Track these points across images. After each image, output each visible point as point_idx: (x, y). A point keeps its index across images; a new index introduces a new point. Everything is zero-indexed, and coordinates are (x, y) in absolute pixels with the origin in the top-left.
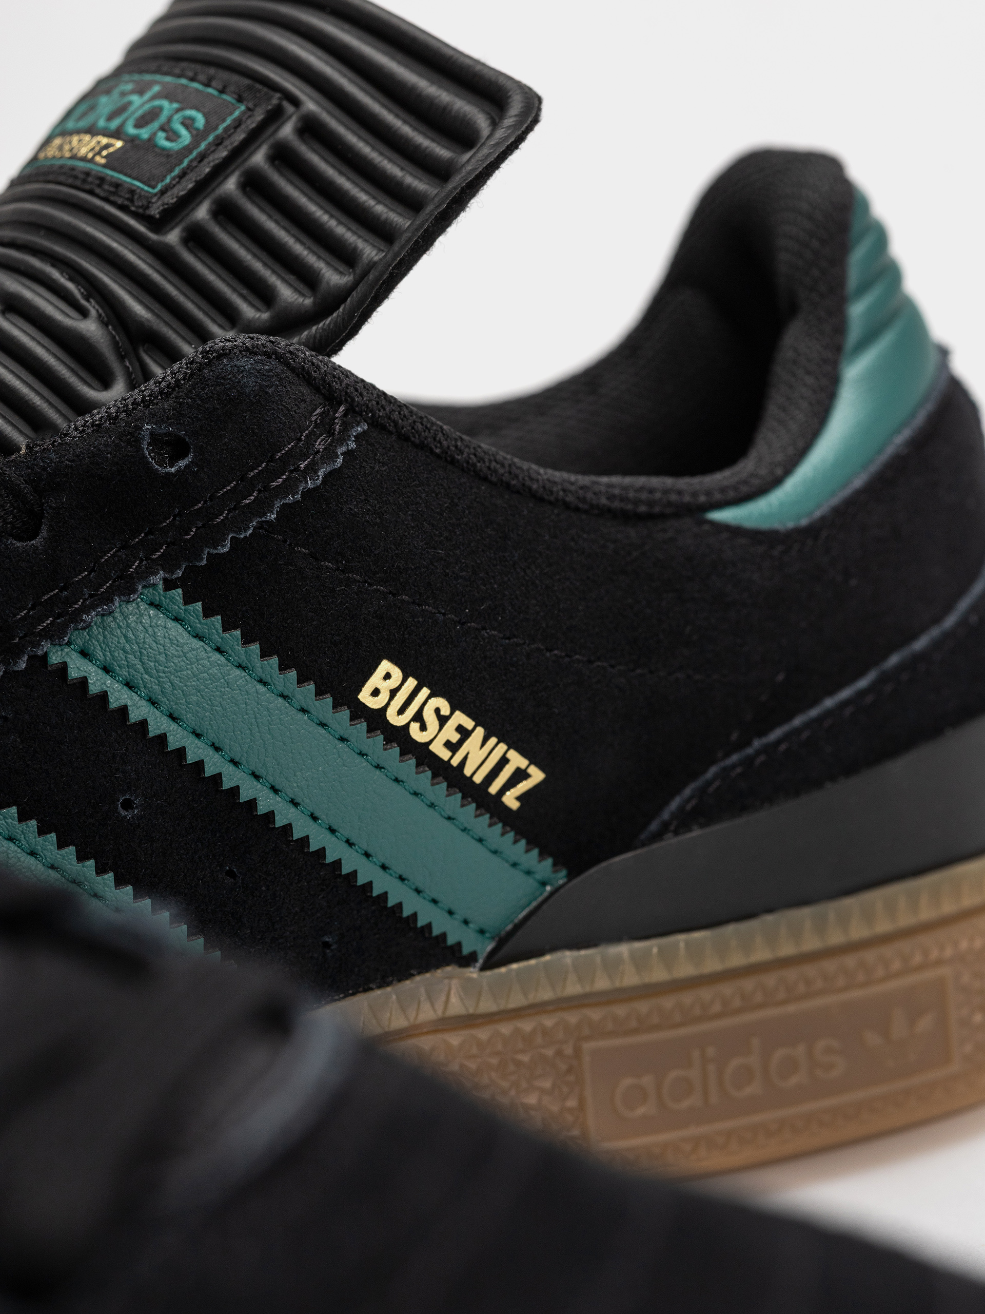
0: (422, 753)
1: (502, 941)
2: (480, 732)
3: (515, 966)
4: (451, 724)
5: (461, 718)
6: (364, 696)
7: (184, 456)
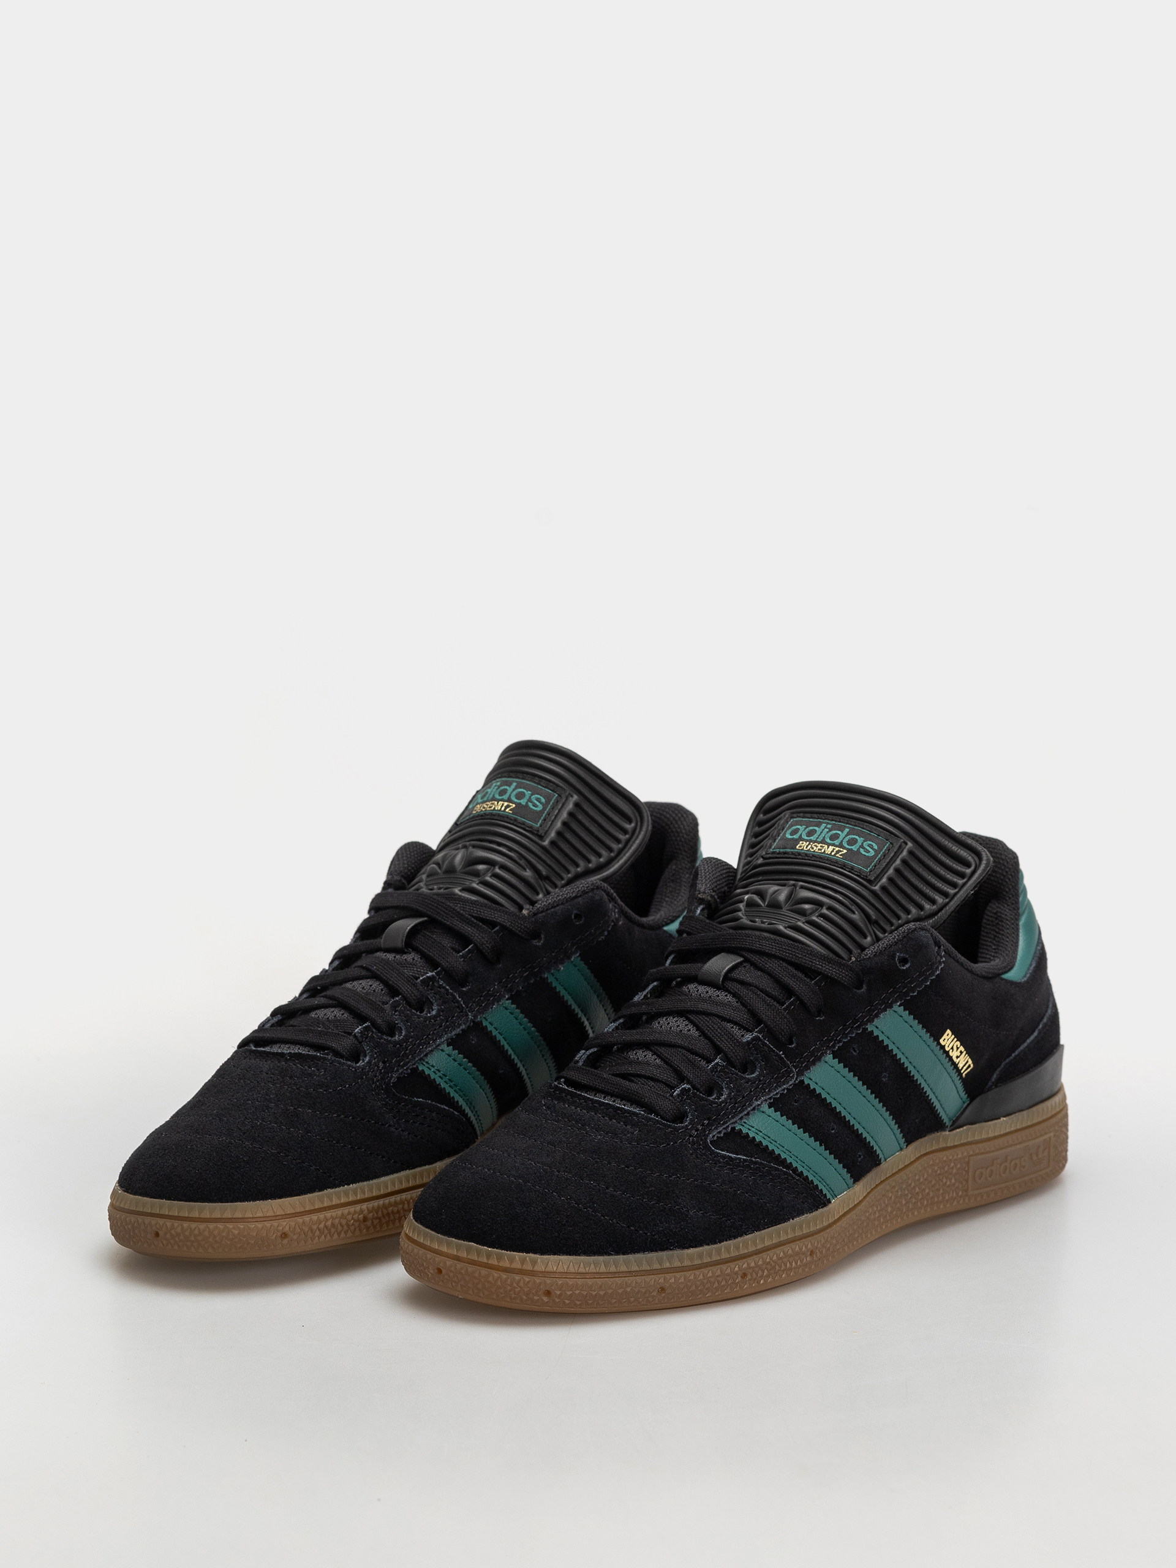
0: (951, 1058)
1: (954, 1122)
2: (965, 1052)
3: (958, 1130)
4: (959, 1050)
5: (962, 1049)
6: (941, 1041)
7: (906, 963)
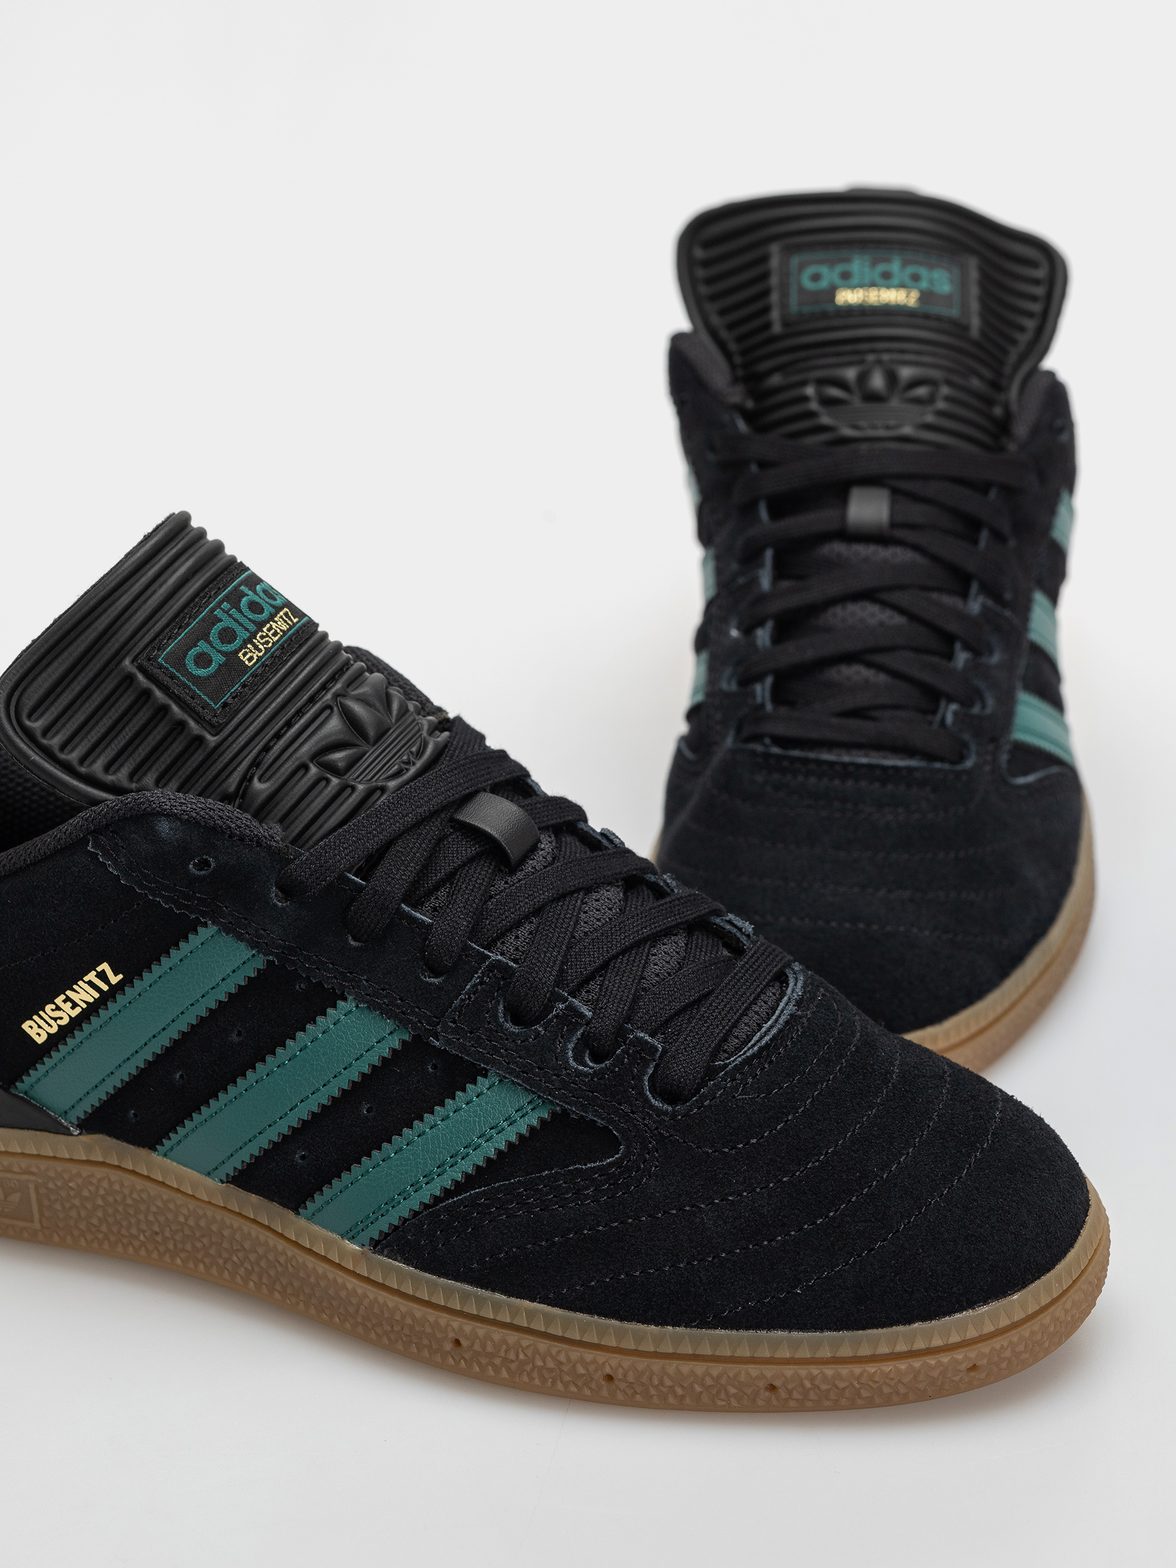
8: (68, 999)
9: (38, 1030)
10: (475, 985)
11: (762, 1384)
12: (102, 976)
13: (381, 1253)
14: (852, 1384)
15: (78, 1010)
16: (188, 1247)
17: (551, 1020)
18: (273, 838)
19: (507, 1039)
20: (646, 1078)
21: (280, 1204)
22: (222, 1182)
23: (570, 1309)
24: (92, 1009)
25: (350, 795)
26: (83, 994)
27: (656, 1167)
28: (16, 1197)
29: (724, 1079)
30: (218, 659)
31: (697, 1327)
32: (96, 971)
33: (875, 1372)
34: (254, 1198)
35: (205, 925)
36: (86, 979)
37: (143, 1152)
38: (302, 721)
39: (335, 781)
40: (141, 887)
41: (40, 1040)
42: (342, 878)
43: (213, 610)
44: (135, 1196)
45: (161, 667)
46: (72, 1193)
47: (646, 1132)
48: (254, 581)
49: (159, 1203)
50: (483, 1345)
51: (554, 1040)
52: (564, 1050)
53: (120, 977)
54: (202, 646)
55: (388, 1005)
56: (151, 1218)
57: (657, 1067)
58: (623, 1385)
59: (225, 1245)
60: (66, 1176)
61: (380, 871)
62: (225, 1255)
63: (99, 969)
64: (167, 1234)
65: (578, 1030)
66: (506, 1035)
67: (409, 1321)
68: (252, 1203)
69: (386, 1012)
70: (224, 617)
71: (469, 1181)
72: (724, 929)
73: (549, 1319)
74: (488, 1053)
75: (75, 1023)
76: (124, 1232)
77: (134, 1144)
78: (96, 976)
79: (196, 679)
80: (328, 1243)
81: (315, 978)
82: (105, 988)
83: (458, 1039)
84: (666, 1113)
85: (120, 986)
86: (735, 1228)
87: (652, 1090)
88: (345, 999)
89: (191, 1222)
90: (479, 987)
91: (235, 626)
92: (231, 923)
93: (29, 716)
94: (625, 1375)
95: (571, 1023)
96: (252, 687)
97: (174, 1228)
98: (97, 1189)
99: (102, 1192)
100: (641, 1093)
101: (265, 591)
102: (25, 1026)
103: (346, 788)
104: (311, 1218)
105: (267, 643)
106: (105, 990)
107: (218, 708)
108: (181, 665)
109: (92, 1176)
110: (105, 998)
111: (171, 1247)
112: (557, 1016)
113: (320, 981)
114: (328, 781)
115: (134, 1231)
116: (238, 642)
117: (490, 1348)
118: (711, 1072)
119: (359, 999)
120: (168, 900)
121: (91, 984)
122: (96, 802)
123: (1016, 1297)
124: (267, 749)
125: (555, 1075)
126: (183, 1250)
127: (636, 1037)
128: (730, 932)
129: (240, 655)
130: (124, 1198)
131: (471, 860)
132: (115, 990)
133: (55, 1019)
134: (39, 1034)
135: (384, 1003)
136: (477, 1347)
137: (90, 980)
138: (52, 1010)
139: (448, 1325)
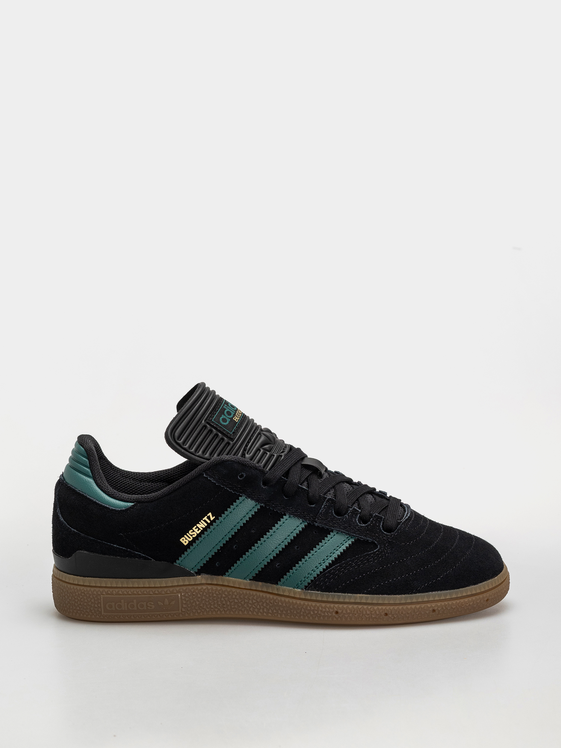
8: (197, 527)
9: (185, 541)
10: (325, 506)
11: (431, 609)
12: (209, 518)
13: (308, 590)
14: (456, 607)
15: (200, 531)
16: (236, 606)
17: (349, 513)
18: (260, 466)
19: (337, 520)
20: (381, 526)
21: (270, 583)
22: (250, 580)
23: (372, 594)
24: (205, 529)
25: (273, 457)
26: (202, 525)
27: (389, 550)
28: (173, 603)
29: (402, 525)
30: (228, 420)
31: (411, 594)
32: (207, 516)
33: (463, 602)
34: (260, 583)
35: (241, 496)
36: (204, 519)
37: (220, 577)
38: (253, 438)
39: (268, 453)
40: (223, 485)
41: (185, 544)
42: (281, 478)
43: (223, 406)
44: (217, 593)
45: (213, 422)
46: (194, 597)
47: (385, 541)
48: (227, 403)
49: (226, 593)
50: (346, 611)
51: (352, 518)
52: (355, 521)
53: (214, 517)
54: (223, 417)
55: (299, 515)
56: (223, 599)
57: (383, 523)
58: (390, 616)
59: (250, 602)
60: (192, 590)
61: (290, 475)
62: (250, 606)
63: (208, 515)
64: (228, 603)
65: (358, 515)
66: (337, 519)
67: (320, 608)
68: (260, 585)
69: (299, 516)
70: (226, 408)
71: (334, 563)
72: (379, 494)
73: (367, 598)
74: (333, 525)
75: (199, 535)
76: (212, 607)
77: (216, 575)
78: (207, 518)
79: (224, 426)
80: (290, 591)
81: (275, 509)
82: (209, 522)
83: (323, 522)
84: (389, 535)
85: (214, 521)
86: (417, 564)
87: (383, 529)
88: (285, 515)
89: (238, 597)
90: (326, 507)
91: (230, 411)
92: (249, 495)
93: (178, 439)
94: (391, 612)
95: (355, 514)
96: (239, 428)
97: (231, 601)
98: (203, 593)
99: (205, 594)
100: (381, 530)
101: (231, 405)
102: (181, 540)
103: (272, 456)
104: (284, 584)
105: (239, 416)
106: (209, 523)
107: (232, 434)
108: (219, 422)
109: (202, 588)
110: (209, 526)
111: (229, 608)
112: (350, 512)
113: (277, 511)
114: (267, 454)
115: (216, 606)
116: (232, 415)
117: (348, 611)
118: (399, 523)
119: (290, 514)
120: (230, 488)
121: (205, 521)
122: (203, 463)
123: (496, 578)
124: (246, 446)
125: (354, 528)
126: (234, 608)
127: (376, 515)
128: (381, 495)
129: (234, 419)
130: (213, 594)
131: (310, 475)
132: (212, 522)
133: (192, 535)
134: (185, 542)
135: (298, 514)
136: (344, 612)
137: (205, 520)
138: (191, 532)
139: (334, 607)
